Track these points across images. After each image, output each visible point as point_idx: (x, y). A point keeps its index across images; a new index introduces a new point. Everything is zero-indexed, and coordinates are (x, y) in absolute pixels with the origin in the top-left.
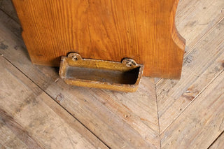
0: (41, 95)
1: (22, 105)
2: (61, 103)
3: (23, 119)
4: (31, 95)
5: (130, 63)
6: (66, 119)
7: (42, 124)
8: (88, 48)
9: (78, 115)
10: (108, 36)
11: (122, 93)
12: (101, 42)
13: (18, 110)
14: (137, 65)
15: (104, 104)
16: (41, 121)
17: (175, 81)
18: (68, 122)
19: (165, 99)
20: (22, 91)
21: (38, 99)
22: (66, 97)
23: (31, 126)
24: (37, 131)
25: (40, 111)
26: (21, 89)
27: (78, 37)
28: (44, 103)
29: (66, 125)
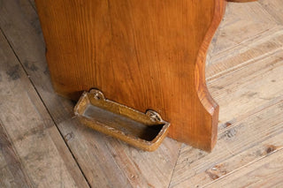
0: (51, 129)
1: (26, 134)
2: (68, 142)
3: (21, 149)
4: (41, 126)
5: (154, 116)
6: (67, 161)
7: (39, 159)
8: (112, 87)
9: (81, 160)
10: (132, 78)
11: (139, 149)
12: (124, 84)
13: (20, 138)
14: (162, 121)
15: (114, 156)
16: (39, 156)
17: (204, 153)
18: (66, 165)
19: (185, 170)
20: (33, 119)
21: (46, 132)
22: (77, 137)
23: (26, 158)
24: (31, 166)
25: (42, 145)
26: (33, 116)
27: (102, 72)
28: (50, 138)
29: (64, 168)
